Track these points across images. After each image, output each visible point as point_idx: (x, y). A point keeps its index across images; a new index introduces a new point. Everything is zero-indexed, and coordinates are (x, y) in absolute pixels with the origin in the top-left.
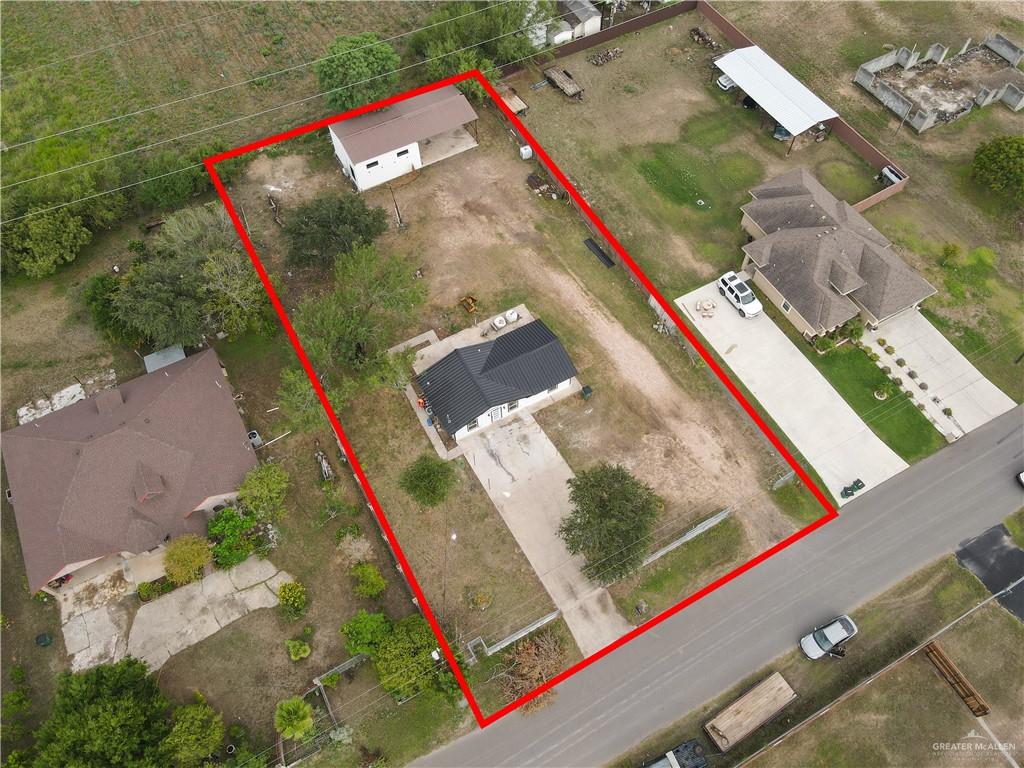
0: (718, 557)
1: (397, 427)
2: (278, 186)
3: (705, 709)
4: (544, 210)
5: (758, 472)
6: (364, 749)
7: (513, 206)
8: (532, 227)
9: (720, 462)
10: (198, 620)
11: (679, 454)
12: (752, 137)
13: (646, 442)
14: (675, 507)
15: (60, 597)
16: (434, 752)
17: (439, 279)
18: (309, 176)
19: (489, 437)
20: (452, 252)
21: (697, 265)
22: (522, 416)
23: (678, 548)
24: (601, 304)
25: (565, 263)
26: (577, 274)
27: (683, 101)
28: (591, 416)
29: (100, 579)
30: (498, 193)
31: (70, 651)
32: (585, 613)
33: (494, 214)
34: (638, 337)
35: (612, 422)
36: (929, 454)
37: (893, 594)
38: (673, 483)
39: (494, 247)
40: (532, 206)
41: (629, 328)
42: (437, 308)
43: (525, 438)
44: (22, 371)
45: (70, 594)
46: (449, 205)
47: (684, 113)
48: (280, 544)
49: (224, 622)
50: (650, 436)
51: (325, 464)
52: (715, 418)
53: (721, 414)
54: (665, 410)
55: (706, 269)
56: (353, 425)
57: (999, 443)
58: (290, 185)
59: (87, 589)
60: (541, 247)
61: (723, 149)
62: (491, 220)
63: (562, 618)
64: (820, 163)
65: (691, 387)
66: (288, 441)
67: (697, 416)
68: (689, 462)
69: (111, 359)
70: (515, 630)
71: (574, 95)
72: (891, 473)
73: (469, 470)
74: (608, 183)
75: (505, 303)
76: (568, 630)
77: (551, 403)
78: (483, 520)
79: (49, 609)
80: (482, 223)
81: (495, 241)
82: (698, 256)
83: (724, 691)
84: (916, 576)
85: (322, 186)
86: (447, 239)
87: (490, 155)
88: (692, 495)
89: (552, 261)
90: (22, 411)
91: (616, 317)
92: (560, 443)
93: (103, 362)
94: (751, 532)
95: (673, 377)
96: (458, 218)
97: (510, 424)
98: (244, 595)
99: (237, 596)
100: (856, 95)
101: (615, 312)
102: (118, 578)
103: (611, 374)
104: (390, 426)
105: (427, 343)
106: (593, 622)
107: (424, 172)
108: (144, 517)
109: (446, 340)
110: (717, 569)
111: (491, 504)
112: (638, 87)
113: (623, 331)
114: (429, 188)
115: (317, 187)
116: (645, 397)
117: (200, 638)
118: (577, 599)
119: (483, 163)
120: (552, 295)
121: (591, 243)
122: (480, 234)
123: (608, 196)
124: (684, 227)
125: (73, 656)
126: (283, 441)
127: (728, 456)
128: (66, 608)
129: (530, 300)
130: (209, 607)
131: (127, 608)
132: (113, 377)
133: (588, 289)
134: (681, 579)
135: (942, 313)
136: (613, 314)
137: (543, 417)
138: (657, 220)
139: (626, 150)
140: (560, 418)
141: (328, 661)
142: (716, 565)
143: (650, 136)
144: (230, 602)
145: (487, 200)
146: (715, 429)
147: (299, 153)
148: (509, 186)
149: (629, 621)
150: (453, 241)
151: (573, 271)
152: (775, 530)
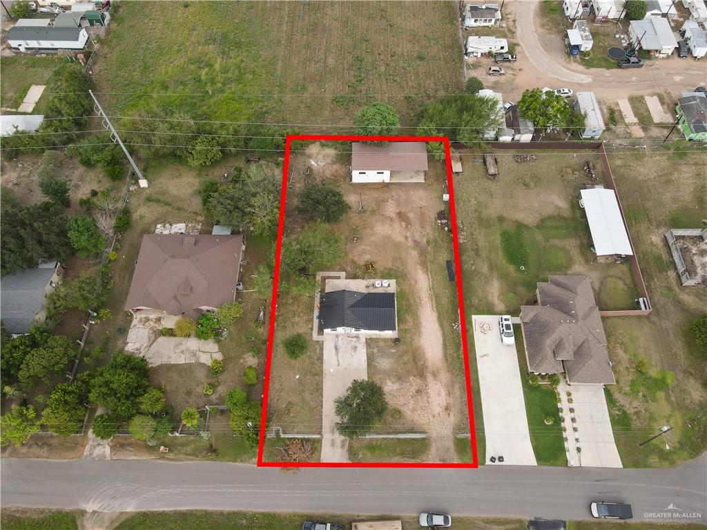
0: (409, 454)
1: (302, 312)
2: (316, 162)
3: (359, 516)
4: (437, 234)
5: (455, 425)
6: (211, 445)
7: (422, 224)
8: (425, 240)
9: (441, 410)
10: (178, 354)
11: (423, 394)
12: (578, 242)
13: (411, 380)
14: (404, 419)
15: (135, 316)
16: (237, 464)
17: (363, 247)
18: (334, 163)
19: (340, 338)
20: (377, 236)
21: (497, 302)
22: (361, 336)
23: (393, 438)
24: (434, 298)
25: (429, 268)
26: (432, 277)
27: (553, 203)
28: (393, 354)
29: (152, 316)
30: (419, 214)
31: (128, 341)
32: (333, 444)
33: (410, 224)
34: (441, 326)
35: (401, 362)
36: (552, 465)
37: (483, 520)
38: (410, 407)
39: (400, 243)
40: (432, 228)
41: (440, 318)
42: (353, 262)
43: (355, 348)
44: (167, 207)
45: (139, 316)
46: (391, 209)
47: (548, 211)
48: (226, 339)
49: (187, 361)
50: (415, 378)
51: (262, 313)
52: (453, 387)
53: (457, 386)
54: (430, 369)
55: (500, 306)
56: (284, 301)
57: (596, 481)
58: (322, 164)
59: (146, 318)
60: (423, 253)
61: (557, 242)
62: (407, 227)
63: (322, 440)
64: (608, 276)
65: (451, 365)
66: (254, 294)
67: (445, 381)
68: (426, 401)
69: (203, 219)
70: (299, 433)
71: (492, 175)
72: (523, 463)
73: (322, 349)
74: (480, 233)
75: (387, 275)
76: (321, 446)
77: (378, 337)
78: (314, 376)
79: (129, 318)
80: (401, 226)
81: (402, 239)
82: (501, 297)
83: (372, 514)
84: (500, 519)
85: (337, 171)
86: (379, 228)
88: (416, 418)
89: (424, 264)
90: (159, 226)
91: (437, 309)
92: (370, 359)
93: (200, 218)
94: (433, 451)
95: (445, 355)
96: (391, 219)
97: (352, 337)
98: (201, 354)
99: (198, 353)
100: (660, 244)
101: (438, 306)
102: (159, 320)
103: (416, 337)
104: (300, 310)
105: (338, 278)
106: (334, 449)
107: (389, 185)
108: (178, 301)
109: (348, 280)
110: (405, 459)
111: (322, 371)
112: (532, 184)
113: (436, 319)
114: (387, 195)
115: (334, 171)
116: (425, 358)
117: (175, 362)
118: (333, 435)
119: (421, 193)
120: (412, 282)
122: (396, 232)
123: (475, 241)
124: (504, 277)
125: (128, 343)
126: (251, 293)
127: (447, 408)
128: (135, 322)
129: (400, 279)
130: (185, 351)
132: (199, 227)
133: (432, 288)
134: (385, 453)
135: (617, 396)
136: (436, 307)
137: (370, 342)
138: (492, 267)
139: (501, 219)
140: (378, 346)
141: (217, 401)
142: (406, 456)
143: (520, 216)
144: (194, 354)
145: (411, 215)
146: (449, 392)
147: (336, 149)
148: (427, 211)
149: (350, 459)
150: (381, 229)
151: (431, 274)
152: (445, 457)
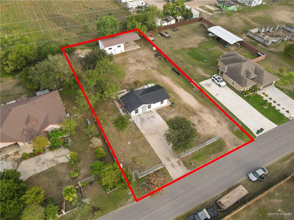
0: (217, 150)
1: (113, 113)
2: (82, 55)
4: (160, 62)
5: (228, 127)
6: (94, 208)
7: (150, 60)
8: (156, 66)
9: (216, 124)
10: (41, 166)
11: (202, 122)
12: (219, 47)
13: (192, 118)
14: (202, 136)
17: (128, 77)
19: (142, 116)
20: (132, 71)
21: (205, 75)
22: (152, 111)
23: (204, 147)
24: (176, 84)
25: (166, 74)
27: (199, 39)
28: (174, 111)
29: (10, 153)
30: (146, 58)
32: (173, 166)
34: (188, 92)
35: (180, 113)
36: (283, 123)
37: (279, 162)
38: (201, 129)
39: (145, 70)
40: (156, 61)
42: (127, 84)
43: (153, 116)
46: (132, 60)
47: (199, 42)
48: (72, 144)
49: (50, 166)
51: (89, 122)
52: (213, 112)
53: (215, 111)
54: (197, 110)
55: (208, 76)
59: (6, 156)
60: (158, 70)
61: (211, 49)
62: (144, 64)
63: (165, 168)
65: (205, 104)
66: (78, 116)
67: (208, 112)
68: (206, 124)
69: (27, 95)
71: (168, 37)
72: (272, 128)
73: (135, 125)
74: (178, 56)
75: (147, 83)
76: (167, 171)
77: (162, 108)
78: (139, 138)
80: (141, 64)
81: (145, 69)
82: (205, 73)
83: (223, 191)
84: (285, 157)
86: (131, 68)
87: (144, 50)
88: (207, 132)
89: (162, 73)
91: (181, 87)
92: (164, 118)
94: (228, 143)
95: (199, 102)
96: (135, 64)
97: (148, 113)
98: (58, 158)
99: (55, 159)
100: (248, 38)
102: (17, 153)
103: (180, 101)
104: (111, 113)
107: (125, 53)
108: (28, 131)
111: (142, 134)
112: (186, 36)
113: (184, 90)
114: (126, 57)
116: (191, 107)
117: (41, 171)
118: (170, 162)
119: (142, 51)
120: (162, 81)
121: (173, 69)
122: (141, 67)
123: (178, 59)
124: (201, 66)
127: (218, 122)
129: (155, 82)
130: (45, 162)
131: (18, 162)
133: (173, 80)
134: (205, 156)
135: (281, 87)
137: (159, 111)
138: (192, 65)
139: (183, 49)
140: (164, 111)
142: (217, 152)
143: (190, 46)
144: (53, 161)
145: (143, 60)
146: (214, 115)
147: (90, 49)
148: (149, 56)
149: (188, 169)
151: (168, 76)
